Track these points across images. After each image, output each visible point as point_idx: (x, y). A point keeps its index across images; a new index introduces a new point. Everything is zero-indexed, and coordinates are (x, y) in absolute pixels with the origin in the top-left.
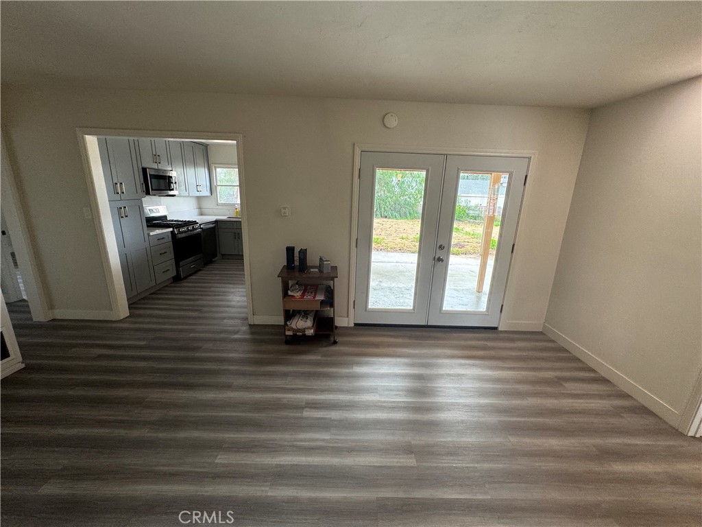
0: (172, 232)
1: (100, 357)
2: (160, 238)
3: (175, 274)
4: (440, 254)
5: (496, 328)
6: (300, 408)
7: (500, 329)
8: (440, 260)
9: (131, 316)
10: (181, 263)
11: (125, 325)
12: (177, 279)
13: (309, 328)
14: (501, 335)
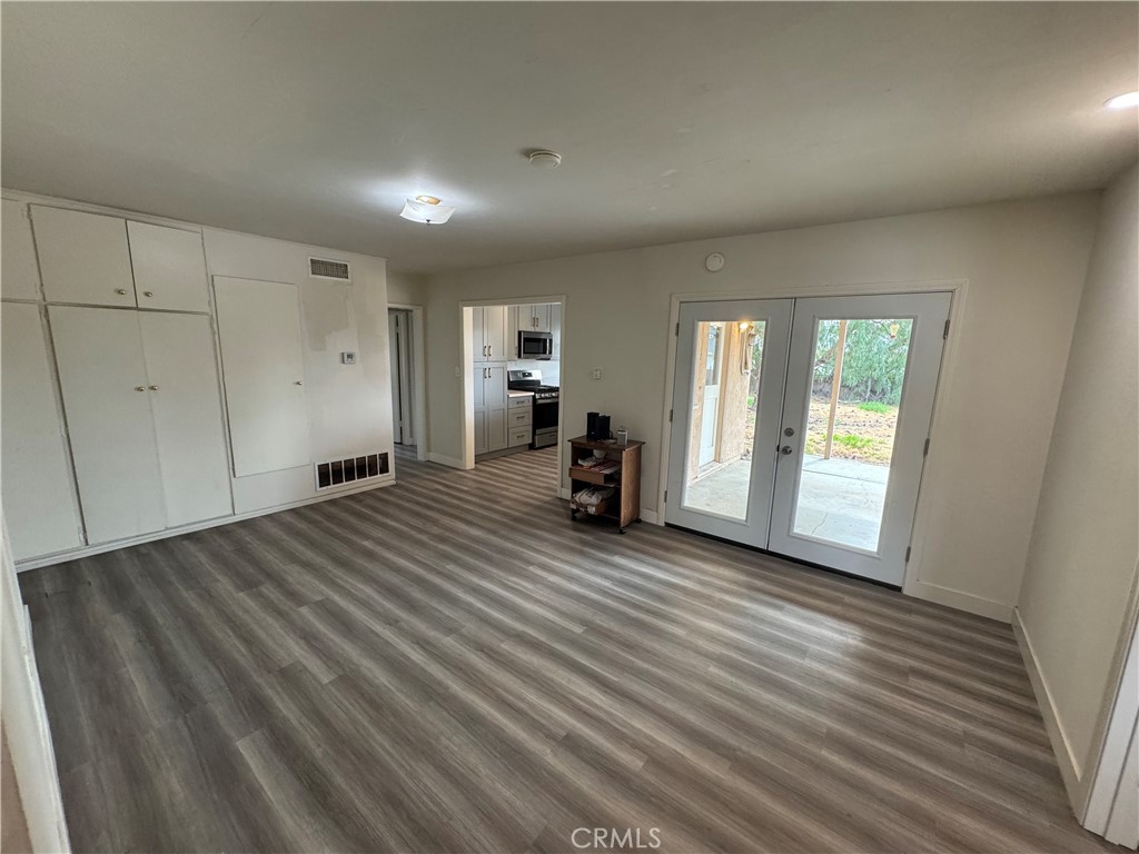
0: (534, 397)
1: (436, 490)
2: (519, 401)
3: (531, 442)
4: (787, 441)
5: (898, 589)
6: (531, 563)
7: (905, 592)
8: (786, 451)
9: (476, 469)
10: (538, 431)
11: (468, 475)
12: (532, 447)
13: (593, 505)
14: (902, 601)
